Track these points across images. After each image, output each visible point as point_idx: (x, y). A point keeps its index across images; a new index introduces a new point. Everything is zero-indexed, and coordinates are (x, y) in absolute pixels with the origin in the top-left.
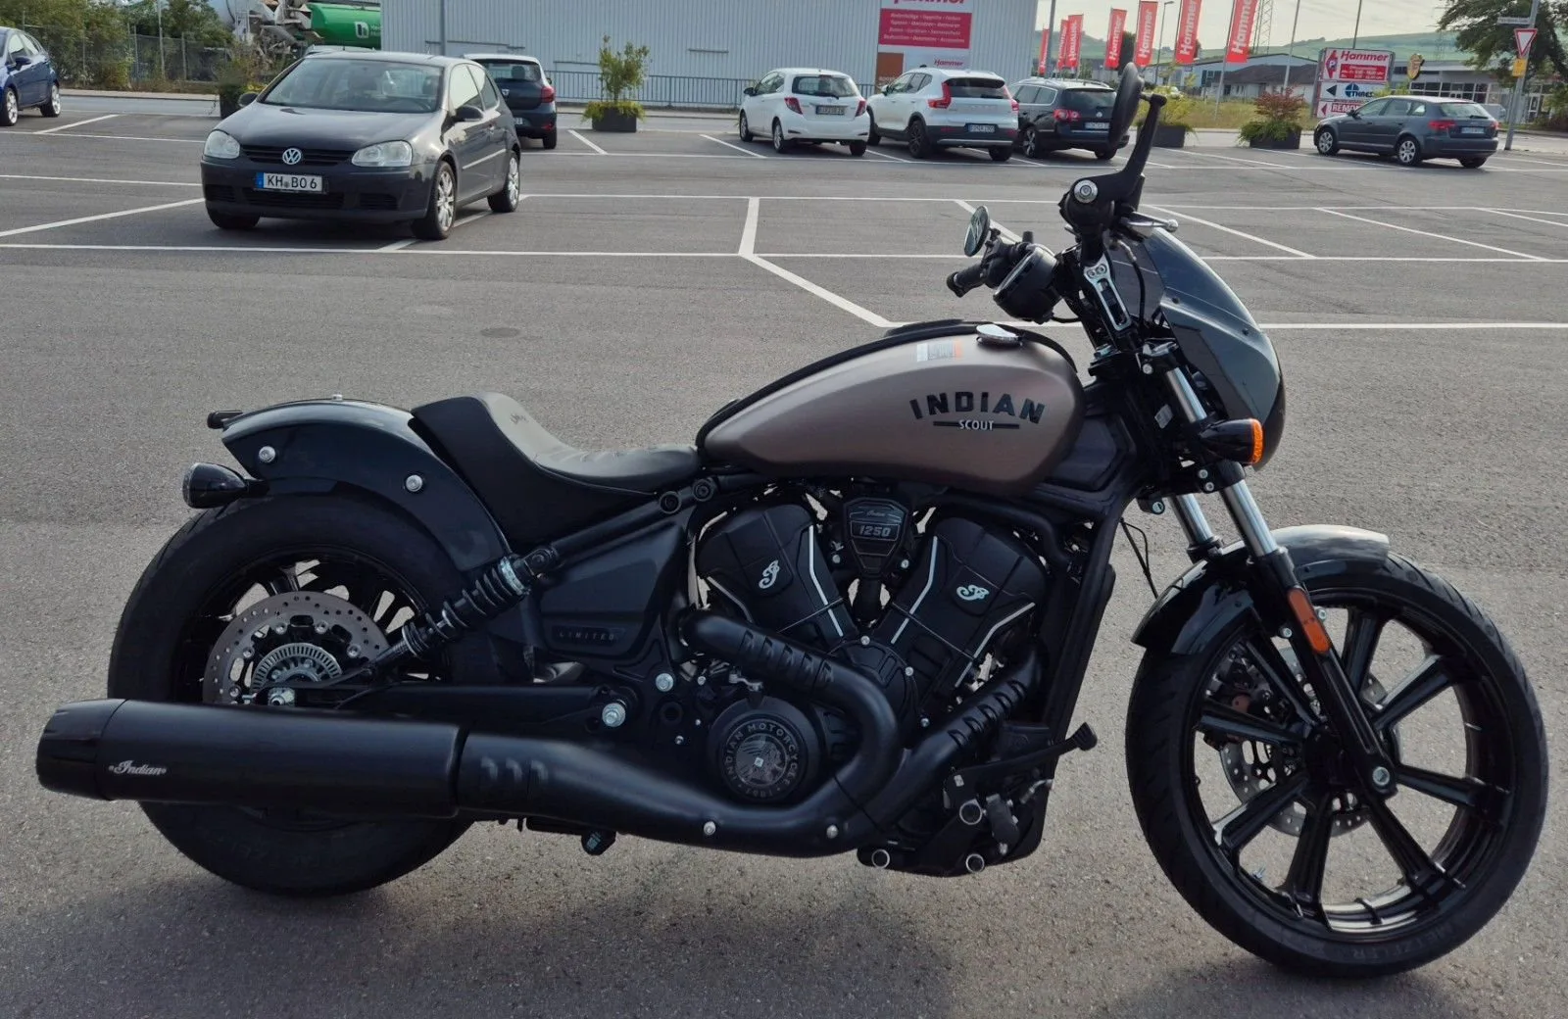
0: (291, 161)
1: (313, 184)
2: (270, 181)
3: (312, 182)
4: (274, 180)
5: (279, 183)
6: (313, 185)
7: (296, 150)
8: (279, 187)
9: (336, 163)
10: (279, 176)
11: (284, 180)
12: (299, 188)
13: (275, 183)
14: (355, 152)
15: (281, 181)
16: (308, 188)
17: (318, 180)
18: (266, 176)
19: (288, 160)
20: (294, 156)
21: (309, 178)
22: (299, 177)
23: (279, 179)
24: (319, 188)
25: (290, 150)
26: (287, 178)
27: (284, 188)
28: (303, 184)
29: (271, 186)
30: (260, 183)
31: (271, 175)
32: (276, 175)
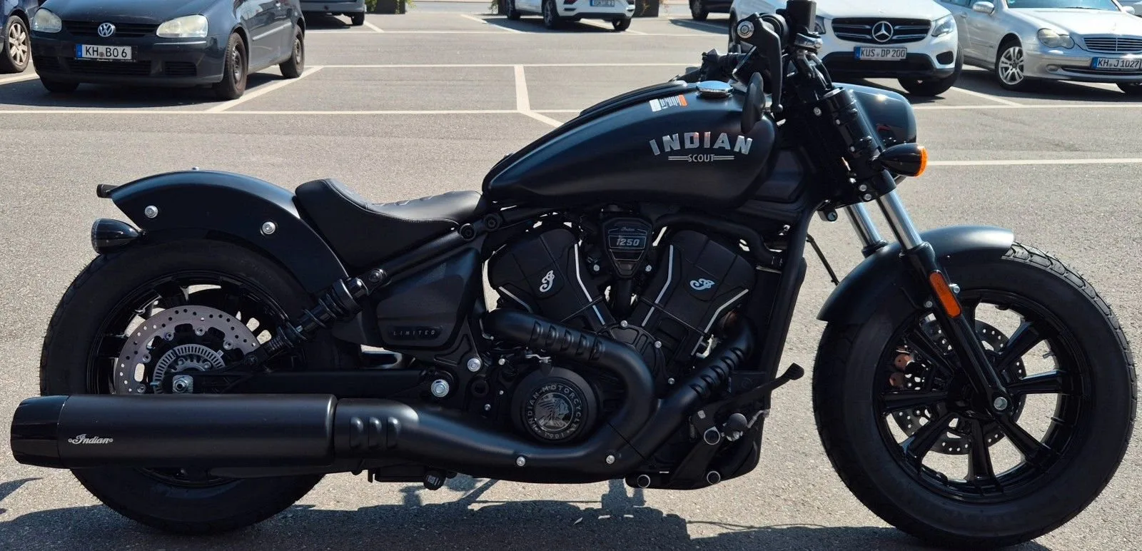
0: (105, 34)
1: (124, 53)
2: (87, 51)
3: (123, 52)
4: (91, 51)
5: (95, 53)
6: (124, 55)
7: (109, 24)
8: (95, 56)
9: (143, 35)
10: (95, 47)
11: (99, 51)
12: (112, 57)
13: (91, 53)
14: (159, 25)
15: (97, 51)
16: (120, 57)
17: (128, 50)
18: (84, 47)
19: (103, 33)
20: (108, 29)
21: (120, 49)
22: (112, 48)
23: (95, 49)
24: (129, 57)
25: (104, 25)
26: (102, 49)
27: (99, 57)
28: (116, 54)
29: (88, 56)
30: (79, 53)
31: (88, 46)
32: (92, 46)
